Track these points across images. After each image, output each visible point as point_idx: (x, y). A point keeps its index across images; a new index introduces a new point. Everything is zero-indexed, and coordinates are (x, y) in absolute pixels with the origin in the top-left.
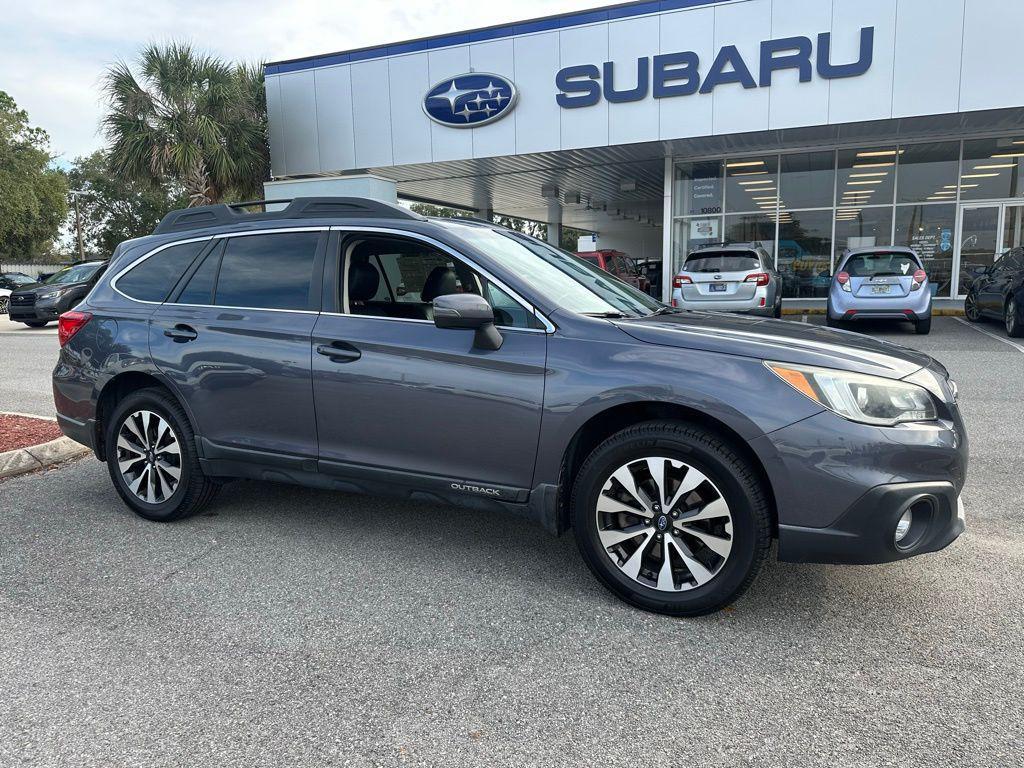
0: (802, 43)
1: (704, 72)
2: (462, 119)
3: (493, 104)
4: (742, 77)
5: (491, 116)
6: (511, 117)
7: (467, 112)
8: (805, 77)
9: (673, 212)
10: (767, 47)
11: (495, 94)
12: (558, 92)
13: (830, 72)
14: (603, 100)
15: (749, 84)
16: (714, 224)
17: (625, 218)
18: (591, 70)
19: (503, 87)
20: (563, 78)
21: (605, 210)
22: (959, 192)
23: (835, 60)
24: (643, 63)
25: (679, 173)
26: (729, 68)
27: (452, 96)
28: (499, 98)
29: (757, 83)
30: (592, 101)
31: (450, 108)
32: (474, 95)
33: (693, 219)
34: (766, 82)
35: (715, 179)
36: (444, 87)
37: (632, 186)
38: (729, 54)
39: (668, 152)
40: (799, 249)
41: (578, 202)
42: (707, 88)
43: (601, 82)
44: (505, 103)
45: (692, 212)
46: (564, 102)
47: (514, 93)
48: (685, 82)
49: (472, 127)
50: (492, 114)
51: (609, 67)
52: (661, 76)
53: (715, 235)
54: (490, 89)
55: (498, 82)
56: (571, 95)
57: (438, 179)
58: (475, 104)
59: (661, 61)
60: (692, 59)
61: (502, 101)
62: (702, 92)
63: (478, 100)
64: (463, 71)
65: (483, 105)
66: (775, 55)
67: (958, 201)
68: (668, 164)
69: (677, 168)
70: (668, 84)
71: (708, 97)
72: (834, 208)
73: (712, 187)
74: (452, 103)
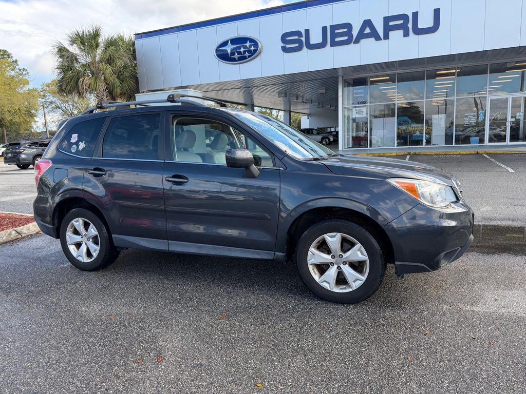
0: (404, 17)
1: (355, 33)
2: (234, 60)
3: (249, 51)
4: (375, 35)
5: (248, 58)
6: (259, 58)
7: (236, 56)
8: (406, 34)
9: (343, 104)
10: (387, 20)
11: (250, 46)
12: (282, 45)
13: (419, 32)
14: (305, 48)
15: (378, 38)
16: (364, 109)
17: (323, 107)
18: (298, 33)
20: (284, 38)
21: (312, 103)
22: (488, 90)
23: (422, 25)
24: (324, 29)
25: (346, 84)
26: (368, 31)
27: (229, 48)
28: (252, 48)
29: (382, 37)
30: (299, 49)
31: (228, 54)
32: (240, 48)
33: (353, 107)
34: (386, 37)
35: (364, 86)
36: (225, 44)
37: (324, 91)
38: (368, 23)
39: (340, 73)
40: (410, 121)
41: (297, 99)
42: (357, 41)
43: (303, 39)
44: (255, 51)
45: (353, 104)
46: (285, 50)
47: (260, 46)
48: (345, 38)
49: (239, 64)
50: (249, 57)
51: (307, 31)
52: (334, 35)
53: (365, 115)
54: (248, 44)
55: (252, 40)
56: (288, 46)
57: (224, 90)
58: (241, 52)
59: (333, 28)
60: (349, 26)
61: (254, 50)
62: (354, 43)
63: (242, 50)
64: (234, 35)
65: (245, 52)
66: (391, 23)
67: (487, 95)
68: (340, 79)
69: (344, 81)
70: (337, 39)
71: (357, 45)
72: (425, 100)
73: (363, 91)
74: (229, 52)
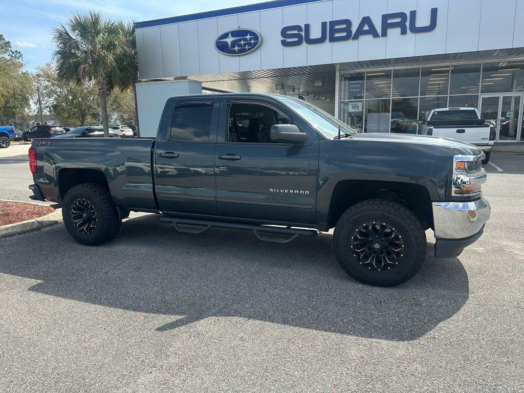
0: (402, 15)
1: (354, 29)
2: (234, 52)
3: (250, 44)
4: (373, 32)
5: (249, 50)
6: (259, 51)
7: (236, 48)
8: (404, 32)
9: (340, 98)
10: (385, 18)
11: (250, 39)
12: (282, 39)
13: (415, 30)
14: (304, 43)
15: (376, 35)
16: (360, 104)
17: (318, 99)
18: (298, 28)
19: (255, 36)
20: (284, 32)
21: (308, 95)
22: (480, 89)
23: (419, 24)
24: (324, 24)
25: (343, 78)
26: (367, 27)
27: (229, 40)
28: (252, 41)
29: (380, 35)
30: (298, 43)
31: (228, 46)
32: (240, 40)
33: (350, 102)
34: (384, 34)
35: (360, 81)
36: (225, 36)
37: (320, 84)
38: (366, 20)
39: (338, 68)
40: (403, 116)
41: (294, 91)
42: (356, 37)
43: (303, 34)
44: (255, 44)
45: (349, 98)
46: (284, 44)
47: (260, 39)
48: (344, 34)
49: (239, 56)
50: (249, 49)
51: (307, 27)
52: (333, 31)
53: (360, 110)
54: (248, 37)
55: (252, 33)
56: (289, 40)
57: (222, 80)
58: (241, 44)
59: (333, 23)
60: (348, 23)
62: (353, 39)
63: (242, 42)
64: (234, 28)
65: (245, 45)
66: (390, 21)
67: (479, 94)
68: (337, 74)
69: (342, 76)
70: (337, 35)
71: (355, 42)
72: (419, 97)
73: (359, 86)
74: (229, 44)
